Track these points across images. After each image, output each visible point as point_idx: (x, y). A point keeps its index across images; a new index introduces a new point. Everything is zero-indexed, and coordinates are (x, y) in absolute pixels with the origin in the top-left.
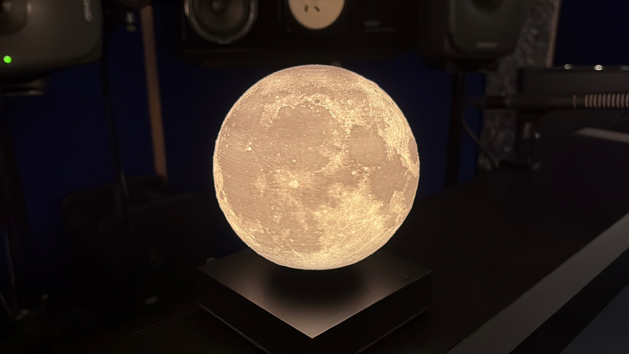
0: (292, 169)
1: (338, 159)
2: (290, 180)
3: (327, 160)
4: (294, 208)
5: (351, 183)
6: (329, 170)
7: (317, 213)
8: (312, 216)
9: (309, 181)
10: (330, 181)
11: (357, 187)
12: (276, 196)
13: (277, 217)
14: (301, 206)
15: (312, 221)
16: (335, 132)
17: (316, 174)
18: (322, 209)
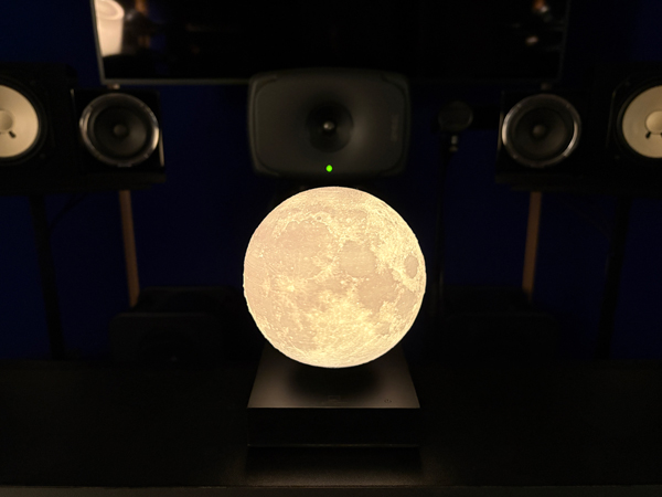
0: (290, 275)
1: (329, 269)
2: (288, 284)
3: (319, 270)
4: (291, 310)
5: (340, 291)
6: (320, 278)
7: (310, 316)
8: (306, 318)
9: (303, 286)
10: (320, 288)
11: (345, 295)
12: (277, 298)
13: (278, 316)
14: (296, 307)
15: (305, 322)
16: (329, 246)
17: (309, 281)
18: (314, 312)
